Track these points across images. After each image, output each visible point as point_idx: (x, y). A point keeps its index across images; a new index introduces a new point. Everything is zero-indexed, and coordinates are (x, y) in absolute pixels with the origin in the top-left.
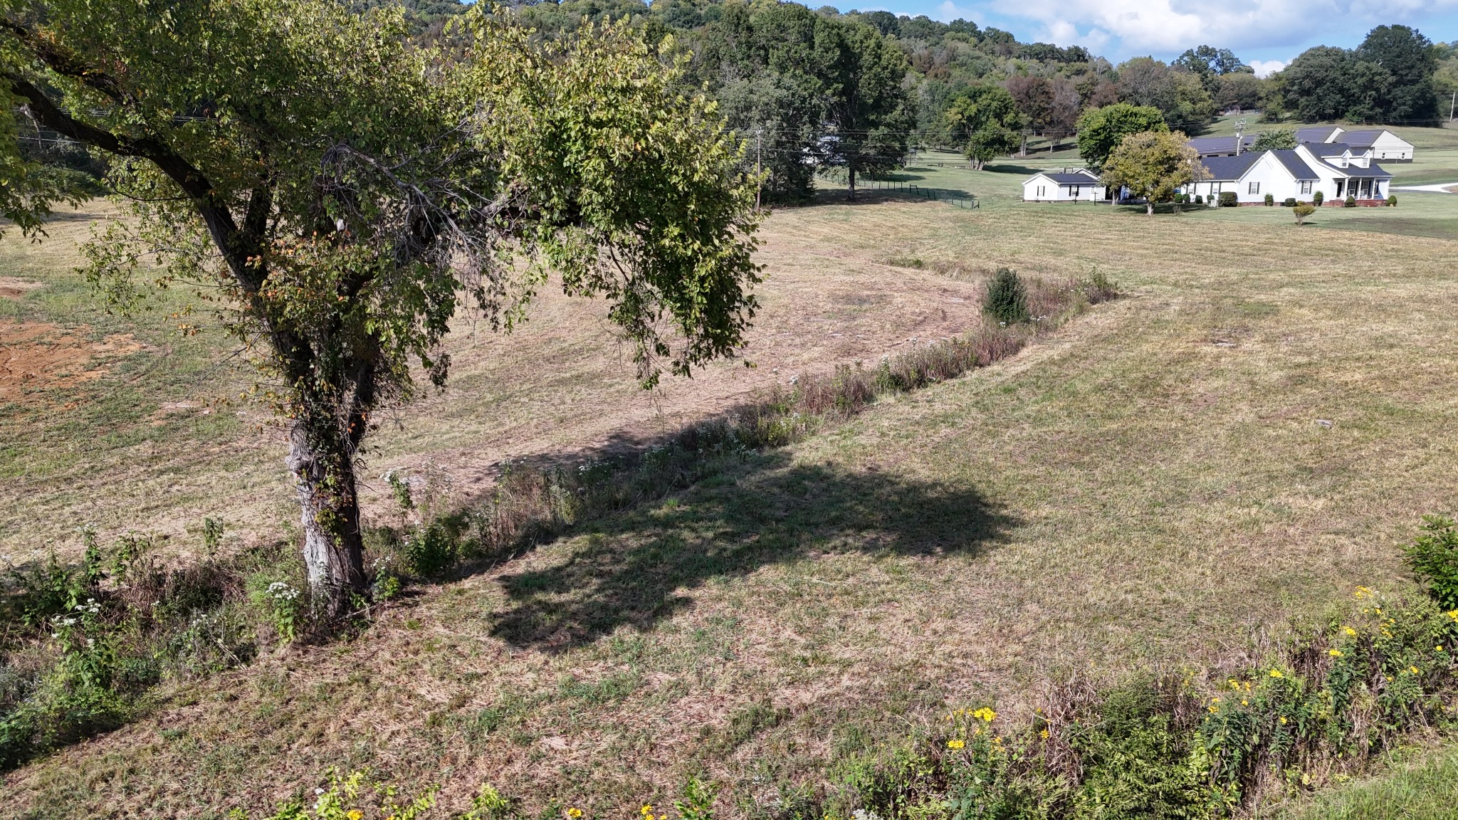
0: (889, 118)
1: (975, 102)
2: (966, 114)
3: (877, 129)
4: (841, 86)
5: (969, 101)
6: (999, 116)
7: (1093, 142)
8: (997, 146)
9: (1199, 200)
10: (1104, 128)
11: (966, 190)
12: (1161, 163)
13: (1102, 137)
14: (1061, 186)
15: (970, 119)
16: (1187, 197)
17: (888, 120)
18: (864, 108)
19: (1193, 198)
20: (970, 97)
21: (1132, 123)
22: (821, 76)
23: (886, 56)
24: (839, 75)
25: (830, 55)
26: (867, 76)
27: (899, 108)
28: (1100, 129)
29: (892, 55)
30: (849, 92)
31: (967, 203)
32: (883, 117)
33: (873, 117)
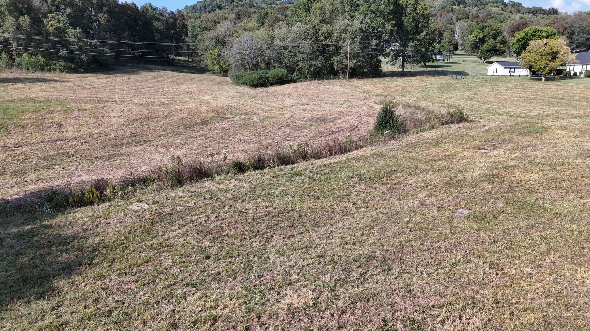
0: (419, 37)
1: (483, 31)
2: (478, 37)
3: (413, 41)
4: (394, 22)
5: (480, 31)
6: (494, 38)
7: (518, 46)
8: (493, 52)
9: (575, 74)
10: (523, 38)
11: (466, 71)
12: (549, 55)
13: (522, 43)
14: (504, 68)
15: (480, 39)
16: (569, 73)
17: (419, 38)
18: (408, 33)
19: (572, 73)
21: (538, 35)
22: (384, 18)
23: (419, 8)
24: (394, 17)
25: (388, 8)
26: (408, 18)
27: (424, 32)
28: (521, 38)
29: (422, 8)
30: (400, 25)
31: (459, 77)
32: (416, 36)
33: (411, 37)
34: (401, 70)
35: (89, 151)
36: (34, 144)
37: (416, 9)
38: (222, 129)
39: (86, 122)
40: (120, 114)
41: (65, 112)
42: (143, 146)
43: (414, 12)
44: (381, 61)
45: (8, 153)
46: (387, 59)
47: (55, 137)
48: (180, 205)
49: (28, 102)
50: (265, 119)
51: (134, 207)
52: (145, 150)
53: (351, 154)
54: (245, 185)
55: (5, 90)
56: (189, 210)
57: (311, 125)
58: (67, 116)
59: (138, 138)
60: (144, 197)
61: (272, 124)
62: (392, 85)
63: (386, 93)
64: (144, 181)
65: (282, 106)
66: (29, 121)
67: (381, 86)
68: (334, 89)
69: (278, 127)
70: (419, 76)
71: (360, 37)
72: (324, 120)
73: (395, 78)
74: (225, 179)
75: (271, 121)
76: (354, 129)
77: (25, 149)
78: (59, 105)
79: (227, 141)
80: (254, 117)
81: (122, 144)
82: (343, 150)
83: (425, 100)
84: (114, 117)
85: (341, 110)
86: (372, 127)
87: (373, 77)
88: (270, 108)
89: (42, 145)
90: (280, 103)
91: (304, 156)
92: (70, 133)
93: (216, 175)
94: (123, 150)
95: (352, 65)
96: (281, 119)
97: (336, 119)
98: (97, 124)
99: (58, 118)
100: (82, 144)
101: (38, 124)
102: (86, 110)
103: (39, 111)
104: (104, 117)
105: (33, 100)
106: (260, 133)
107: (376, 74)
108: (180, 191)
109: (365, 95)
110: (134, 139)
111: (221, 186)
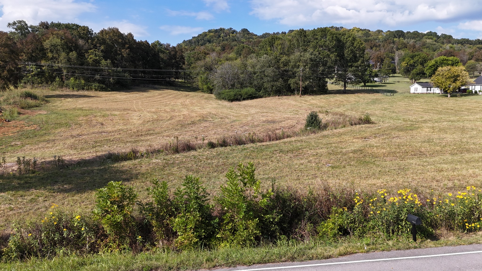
0: (356, 64)
1: (413, 59)
2: (409, 63)
3: (351, 68)
4: (336, 54)
5: (410, 59)
6: (422, 64)
7: (430, 71)
8: (421, 75)
9: (476, 92)
10: (434, 65)
11: (396, 90)
12: (452, 78)
13: (433, 69)
14: (423, 87)
15: (411, 65)
16: (472, 91)
17: (356, 65)
18: (347, 61)
19: (474, 91)
20: (411, 58)
21: (445, 63)
22: (329, 51)
23: (356, 43)
24: (336, 50)
25: (332, 43)
26: (347, 50)
27: (360, 61)
28: (432, 66)
29: (359, 43)
30: (341, 56)
31: (389, 94)
32: (354, 64)
33: (350, 64)
34: (343, 89)
35: (122, 139)
36: (88, 134)
37: (353, 44)
38: (205, 127)
39: (118, 122)
40: (139, 118)
41: (103, 116)
42: (154, 136)
43: (352, 46)
44: (327, 82)
45: (75, 139)
46: (332, 81)
47: (100, 130)
48: (178, 161)
49: (78, 110)
50: (234, 121)
51: (154, 161)
52: (156, 138)
53: (282, 141)
54: (214, 153)
55: (61, 103)
56: (182, 162)
57: (263, 125)
58: (105, 119)
59: (151, 132)
60: (159, 158)
61: (238, 124)
62: (333, 100)
63: (327, 105)
64: (158, 151)
65: (247, 114)
66: (82, 121)
67: (324, 101)
68: (289, 103)
69: (241, 125)
70: (357, 93)
71: (310, 65)
72: (274, 122)
73: (337, 95)
74: (203, 151)
75: (238, 122)
76: (292, 127)
77: (84, 137)
78: (99, 112)
79: (207, 134)
80: (227, 120)
81: (141, 135)
82: (278, 138)
83: (352, 110)
84: (135, 119)
85: (288, 116)
86: (303, 127)
87: (321, 94)
88: (239, 115)
89: (94, 135)
90: (247, 112)
91: (253, 141)
92: (110, 129)
93: (198, 149)
94: (143, 138)
95: (304, 85)
96: (244, 121)
97: (281, 122)
98: (125, 123)
99: (101, 120)
100: (117, 135)
101: (89, 123)
102: (116, 115)
103: (87, 116)
104: (128, 120)
105: (81, 109)
106: (229, 129)
107: (323, 92)
108: (178, 156)
109: (310, 106)
110: (149, 132)
111: (200, 154)
